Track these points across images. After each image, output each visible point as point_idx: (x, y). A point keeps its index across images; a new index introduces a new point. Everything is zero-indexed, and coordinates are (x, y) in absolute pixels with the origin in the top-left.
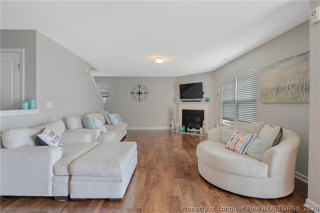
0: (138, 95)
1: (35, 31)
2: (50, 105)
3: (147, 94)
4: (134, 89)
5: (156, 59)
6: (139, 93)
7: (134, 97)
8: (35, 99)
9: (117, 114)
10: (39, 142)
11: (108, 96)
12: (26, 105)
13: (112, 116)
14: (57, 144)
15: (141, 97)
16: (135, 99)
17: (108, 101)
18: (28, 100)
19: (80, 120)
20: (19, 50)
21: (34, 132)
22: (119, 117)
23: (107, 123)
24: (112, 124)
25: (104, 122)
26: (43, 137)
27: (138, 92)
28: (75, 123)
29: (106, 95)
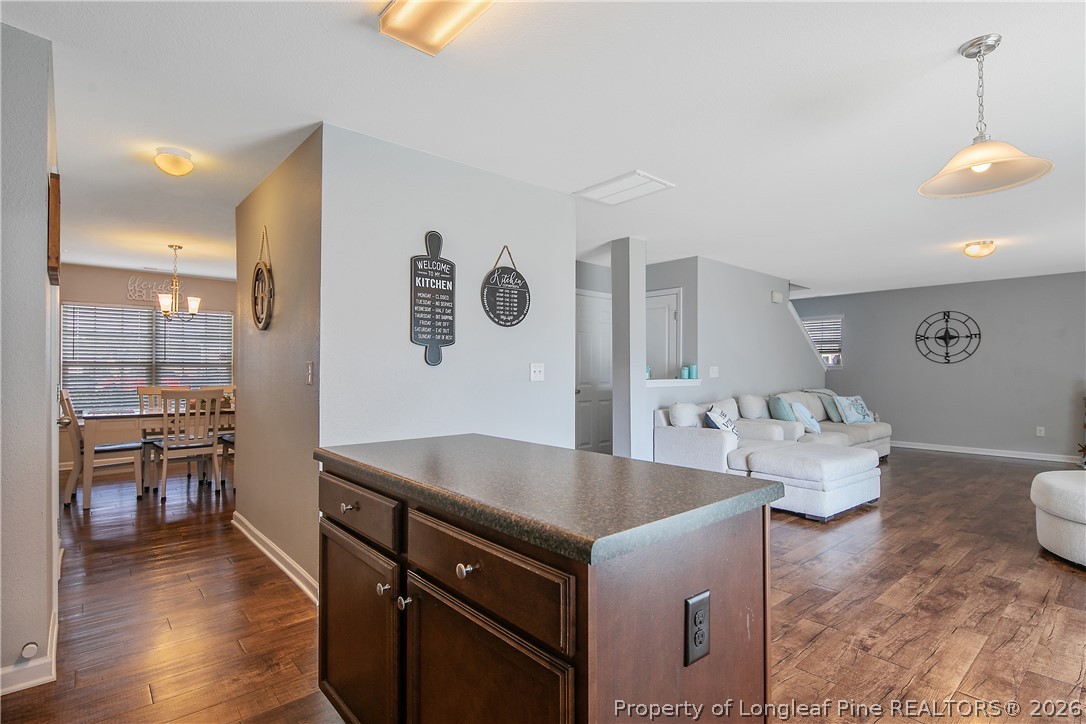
0: (942, 342)
1: (695, 258)
2: (714, 372)
3: (975, 341)
4: (925, 325)
5: (967, 245)
6: (947, 338)
7: (925, 351)
8: (696, 364)
9: (859, 397)
10: (707, 423)
11: (840, 351)
12: (685, 372)
13: (843, 402)
14: (730, 429)
15: (952, 351)
16: (931, 356)
17: (838, 362)
18: (687, 365)
19: (765, 403)
20: (675, 291)
21: (702, 410)
22: (864, 405)
23: (828, 418)
24: (842, 422)
25: (821, 415)
26: (714, 416)
27: (942, 333)
28: (755, 407)
29: (836, 346)
